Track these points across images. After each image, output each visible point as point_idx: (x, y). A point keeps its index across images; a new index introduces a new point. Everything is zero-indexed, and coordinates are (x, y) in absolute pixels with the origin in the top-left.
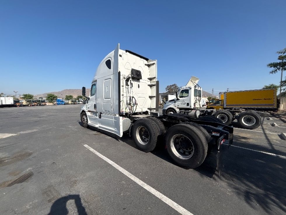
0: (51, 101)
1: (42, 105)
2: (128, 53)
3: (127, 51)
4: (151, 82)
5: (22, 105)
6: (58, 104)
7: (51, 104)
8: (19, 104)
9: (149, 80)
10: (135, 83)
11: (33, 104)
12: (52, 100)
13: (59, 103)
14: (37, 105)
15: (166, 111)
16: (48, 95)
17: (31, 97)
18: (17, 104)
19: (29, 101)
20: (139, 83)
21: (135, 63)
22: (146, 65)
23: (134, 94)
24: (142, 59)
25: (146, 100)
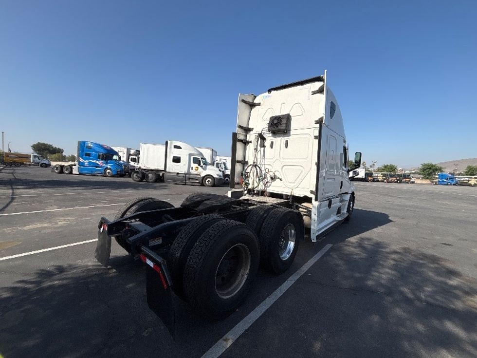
0: (427, 176)
1: (404, 183)
3: (270, 91)
5: (375, 180)
6: (440, 183)
7: (428, 182)
8: (372, 178)
11: (390, 180)
12: (429, 174)
13: (443, 181)
14: (397, 182)
16: (423, 166)
17: (392, 168)
18: (370, 178)
19: (386, 174)
20: (286, 138)
21: (284, 103)
22: (314, 93)
23: (275, 159)
24: (305, 86)
25: (304, 172)
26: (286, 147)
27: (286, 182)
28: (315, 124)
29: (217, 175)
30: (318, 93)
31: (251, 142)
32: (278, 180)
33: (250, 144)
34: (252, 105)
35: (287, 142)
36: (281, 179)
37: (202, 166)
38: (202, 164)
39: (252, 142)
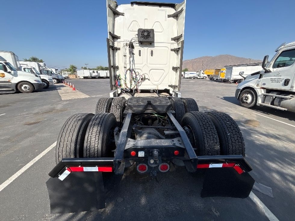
2: (135, 6)
3: (132, 3)
4: (178, 44)
9: (173, 42)
10: (146, 50)
15: (241, 91)
20: (151, 49)
21: (147, 19)
22: (169, 16)
23: (143, 65)
24: (162, 8)
25: (165, 74)
26: (152, 56)
27: (153, 81)
28: (172, 40)
29: (36, 81)
30: (172, 17)
31: (119, 49)
32: (147, 80)
33: (118, 51)
34: (116, 14)
35: (152, 52)
36: (149, 80)
37: (9, 73)
38: (9, 70)
39: (121, 49)
